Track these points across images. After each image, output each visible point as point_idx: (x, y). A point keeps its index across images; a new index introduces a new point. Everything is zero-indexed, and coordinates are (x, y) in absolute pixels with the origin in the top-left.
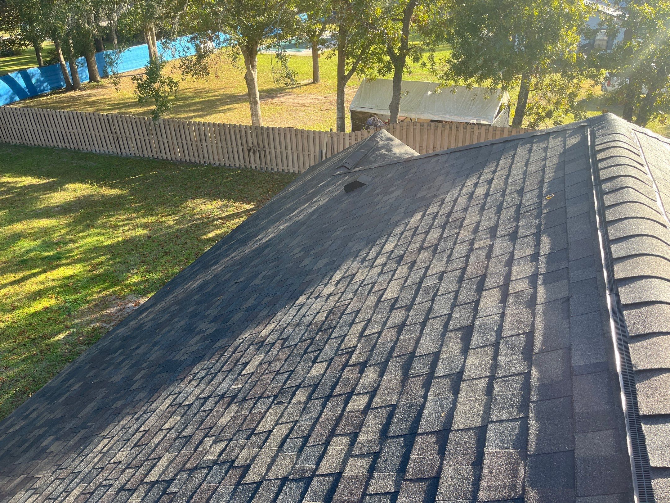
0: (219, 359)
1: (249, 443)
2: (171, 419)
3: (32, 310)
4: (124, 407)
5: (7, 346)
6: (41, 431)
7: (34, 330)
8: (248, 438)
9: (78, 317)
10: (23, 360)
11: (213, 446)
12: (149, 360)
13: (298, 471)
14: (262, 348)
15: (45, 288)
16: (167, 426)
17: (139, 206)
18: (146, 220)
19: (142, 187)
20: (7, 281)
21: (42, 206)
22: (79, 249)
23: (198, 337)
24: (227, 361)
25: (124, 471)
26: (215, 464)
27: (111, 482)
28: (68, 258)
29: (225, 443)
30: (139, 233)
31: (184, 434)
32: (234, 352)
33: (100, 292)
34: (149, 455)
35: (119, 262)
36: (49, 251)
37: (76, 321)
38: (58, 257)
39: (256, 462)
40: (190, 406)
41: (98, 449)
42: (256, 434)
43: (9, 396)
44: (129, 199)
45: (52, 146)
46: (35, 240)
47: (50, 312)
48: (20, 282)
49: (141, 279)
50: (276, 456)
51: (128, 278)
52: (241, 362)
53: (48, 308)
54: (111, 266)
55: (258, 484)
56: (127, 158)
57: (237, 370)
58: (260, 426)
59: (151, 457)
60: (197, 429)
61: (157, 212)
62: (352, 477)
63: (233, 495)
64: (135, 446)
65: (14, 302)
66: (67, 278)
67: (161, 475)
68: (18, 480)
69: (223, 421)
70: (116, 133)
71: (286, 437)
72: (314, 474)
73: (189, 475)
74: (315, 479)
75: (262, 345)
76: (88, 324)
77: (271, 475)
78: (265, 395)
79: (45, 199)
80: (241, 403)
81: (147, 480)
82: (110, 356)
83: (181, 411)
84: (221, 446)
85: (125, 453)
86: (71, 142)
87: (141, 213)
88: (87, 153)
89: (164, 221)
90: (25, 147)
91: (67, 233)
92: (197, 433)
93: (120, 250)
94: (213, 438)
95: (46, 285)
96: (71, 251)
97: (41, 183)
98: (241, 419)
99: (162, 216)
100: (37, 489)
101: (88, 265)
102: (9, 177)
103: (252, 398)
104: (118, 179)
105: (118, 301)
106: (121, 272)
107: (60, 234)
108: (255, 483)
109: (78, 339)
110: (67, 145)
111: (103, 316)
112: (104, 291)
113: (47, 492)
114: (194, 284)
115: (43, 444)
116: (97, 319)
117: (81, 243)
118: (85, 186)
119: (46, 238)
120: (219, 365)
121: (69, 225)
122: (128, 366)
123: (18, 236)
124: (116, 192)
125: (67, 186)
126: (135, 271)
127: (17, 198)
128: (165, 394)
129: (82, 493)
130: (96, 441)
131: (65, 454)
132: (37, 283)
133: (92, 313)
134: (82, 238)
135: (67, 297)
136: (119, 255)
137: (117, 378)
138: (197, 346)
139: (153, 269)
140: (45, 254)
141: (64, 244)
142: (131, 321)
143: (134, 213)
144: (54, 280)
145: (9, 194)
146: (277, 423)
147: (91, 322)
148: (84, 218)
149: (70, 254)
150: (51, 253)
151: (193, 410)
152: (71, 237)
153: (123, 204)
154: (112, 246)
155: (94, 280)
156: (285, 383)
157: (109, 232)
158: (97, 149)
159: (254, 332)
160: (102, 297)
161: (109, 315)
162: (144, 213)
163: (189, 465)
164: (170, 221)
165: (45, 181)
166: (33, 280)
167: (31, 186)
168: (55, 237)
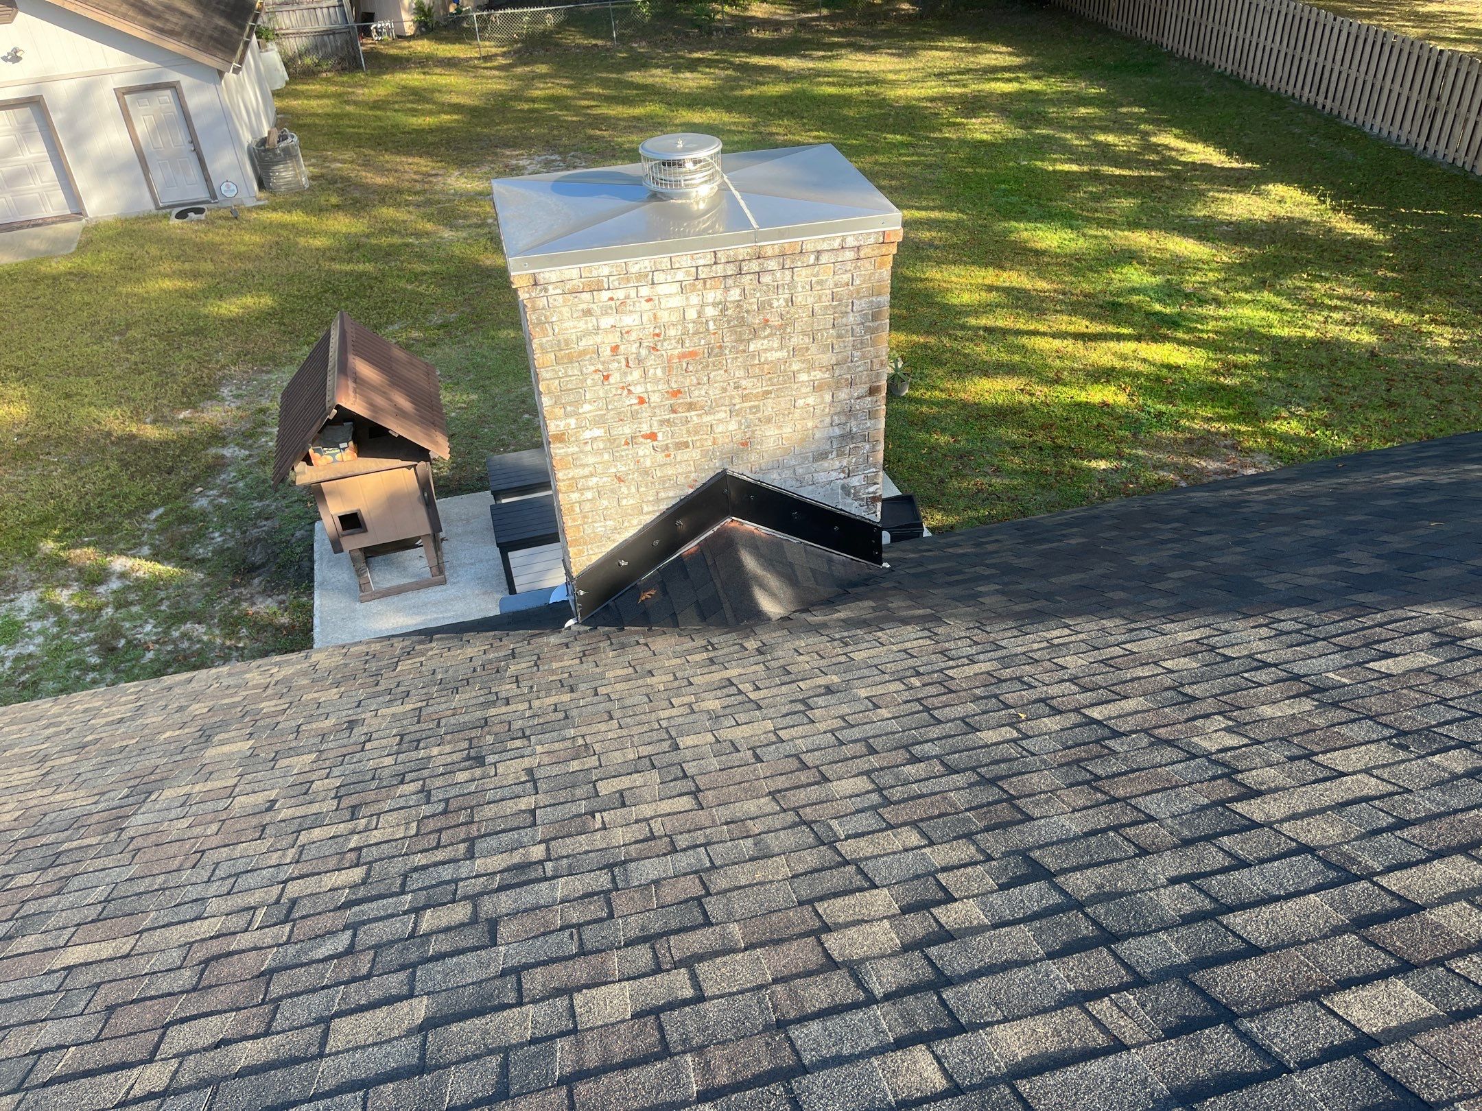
0: (1342, 621)
1: (1287, 766)
2: (1182, 660)
3: (1082, 397)
4: (1124, 603)
5: (1015, 437)
6: (987, 572)
7: (1069, 432)
8: (1292, 759)
9: (1146, 446)
10: (1025, 472)
11: (1222, 733)
12: (1214, 560)
13: (1343, 854)
14: (1446, 647)
15: (1123, 369)
16: (1169, 664)
17: (1393, 279)
18: (1390, 315)
19: (1426, 241)
20: (1071, 329)
21: (1202, 213)
22: (1220, 323)
23: (1333, 569)
24: (1354, 632)
25: (1063, 681)
26: (1203, 756)
27: (1037, 683)
28: (1190, 330)
29: (1246, 741)
30: (1357, 336)
31: (1188, 690)
32: (1381, 625)
33: (1209, 420)
34: (1113, 685)
35: (1278, 380)
36: (1166, 305)
37: (1140, 452)
38: (1173, 322)
39: (1277, 796)
40: (1228, 659)
41: (1048, 635)
42: (1313, 762)
43: (976, 514)
44: (1380, 257)
45: (1290, 93)
46: (1154, 274)
47: (1108, 413)
48: (1090, 340)
49: (1303, 433)
50: (1323, 811)
51: (1277, 418)
52: (1381, 647)
53: (1108, 405)
54: (1260, 380)
55: (1253, 825)
56: (1430, 163)
57: (1360, 655)
58: (1328, 755)
59: (1113, 688)
60: (1214, 696)
61: (1427, 306)
62: (1438, 926)
63: (1198, 810)
64: (1102, 661)
65: (1064, 369)
66: (1169, 367)
67: (1110, 718)
68: (921, 612)
69: (1268, 711)
70: (1438, 99)
71: (1367, 799)
72: (1369, 876)
73: (1151, 744)
74: (1364, 884)
75: (1452, 643)
76: (1155, 468)
77: (1286, 828)
78: (1382, 719)
79: (1215, 200)
80: (1322, 704)
81: (1087, 711)
82: (1155, 525)
83: (1208, 657)
84: (1235, 741)
85: (1081, 662)
86: (1330, 95)
87: (1389, 295)
88: (1350, 128)
89: (1430, 333)
90: (1237, 82)
91: (1216, 283)
92: (1209, 700)
93: (1296, 355)
94: (1230, 723)
95: (1128, 364)
96: (1203, 319)
97: (1228, 165)
98: (1304, 726)
99: (1433, 321)
100: (936, 634)
101: (1217, 360)
102: (1177, 136)
103: (1352, 710)
104: (1383, 204)
105: (1233, 454)
106: (1272, 400)
107: (1204, 279)
108: (1249, 819)
109: (1125, 484)
110: (1321, 99)
111: (1188, 466)
112: (1218, 421)
113: (947, 645)
114: (1399, 479)
115: (979, 589)
116: (1176, 468)
117: (1230, 312)
118: (1307, 198)
119: (1175, 278)
120: (1332, 629)
121: (1228, 268)
122: (1172, 552)
123: (1130, 256)
124: (1364, 231)
125: (1271, 186)
126: (1301, 411)
127: (1167, 183)
128: (1202, 621)
129: (988, 673)
130: (1052, 624)
131: (1000, 616)
132: (1114, 354)
133: (1173, 452)
134: (1239, 302)
135: (1149, 402)
136: (1288, 365)
137: (1141, 560)
138: (1316, 581)
139: (1340, 424)
140: (1158, 307)
141: (1200, 301)
142: (1228, 488)
143: (1374, 290)
144: (1144, 360)
145: (1158, 170)
146: (1368, 771)
147: (1163, 466)
148: (1265, 263)
149: (1199, 326)
150: (1168, 310)
151: (1226, 668)
152: (1218, 292)
153: (1362, 263)
154: (1286, 342)
155: (1212, 393)
156: (1440, 725)
157: (1297, 311)
158: (1378, 125)
159: (1457, 614)
160: (1209, 431)
161: (1201, 471)
162: (1396, 298)
163: (1162, 732)
164: (1443, 337)
165: (1235, 165)
166: (1112, 345)
167: (1206, 167)
168: (1192, 282)
